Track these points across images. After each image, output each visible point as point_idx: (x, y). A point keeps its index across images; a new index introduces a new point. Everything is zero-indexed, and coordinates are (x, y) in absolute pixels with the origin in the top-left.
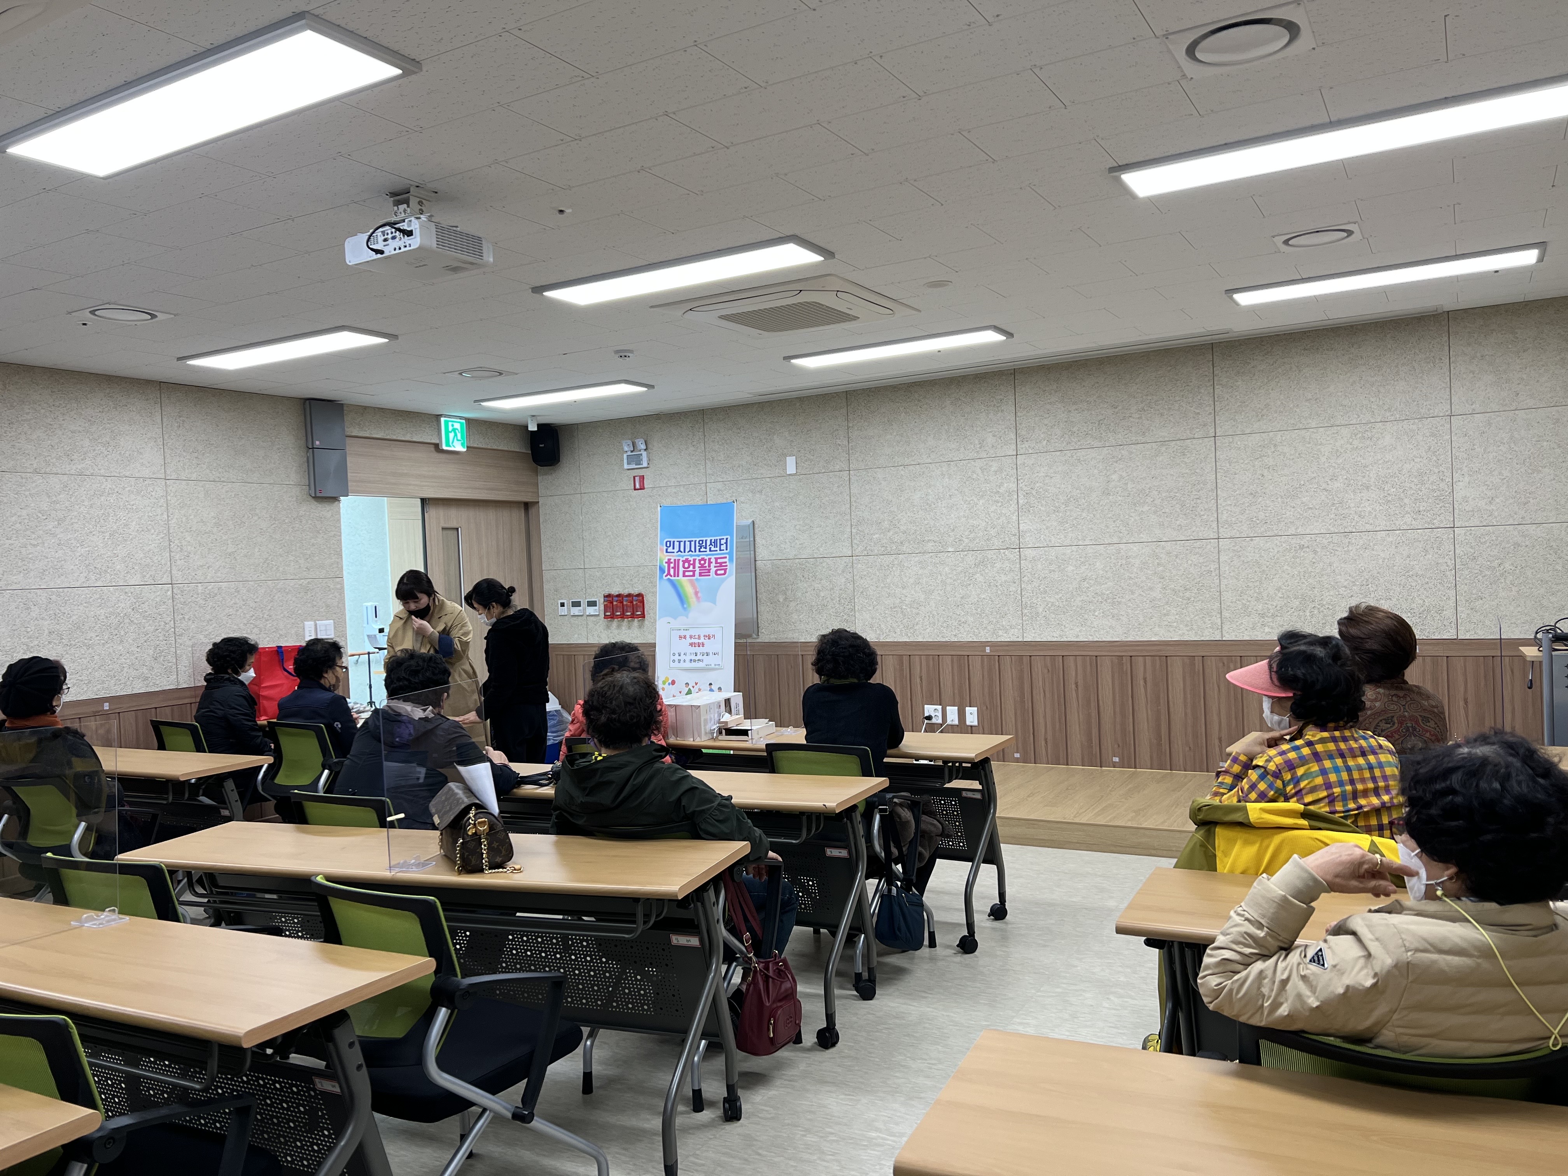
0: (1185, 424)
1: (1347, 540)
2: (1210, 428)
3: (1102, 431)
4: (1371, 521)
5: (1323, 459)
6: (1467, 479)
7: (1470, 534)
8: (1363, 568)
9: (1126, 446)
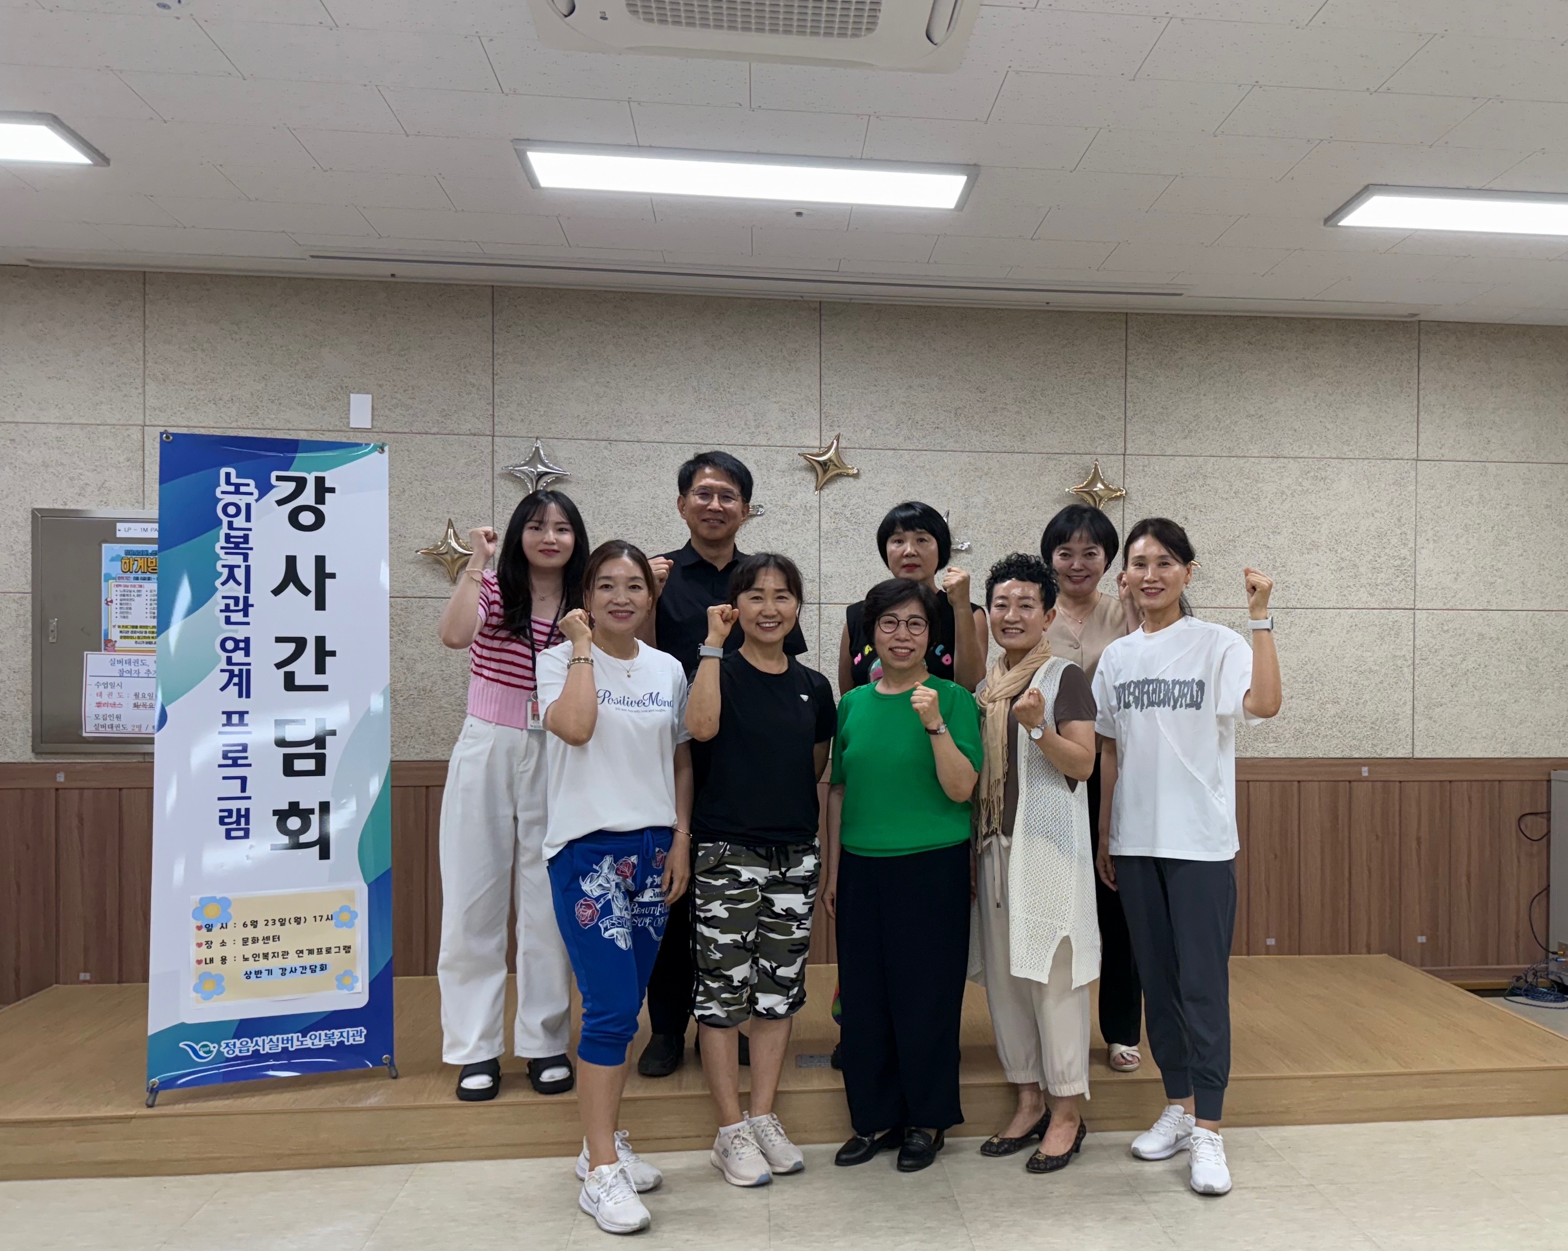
0: (1083, 429)
1: (1290, 619)
2: (1118, 441)
3: (961, 427)
4: (1320, 594)
5: (1264, 503)
6: (1431, 546)
7: (1433, 619)
8: (1307, 659)
9: (995, 455)
